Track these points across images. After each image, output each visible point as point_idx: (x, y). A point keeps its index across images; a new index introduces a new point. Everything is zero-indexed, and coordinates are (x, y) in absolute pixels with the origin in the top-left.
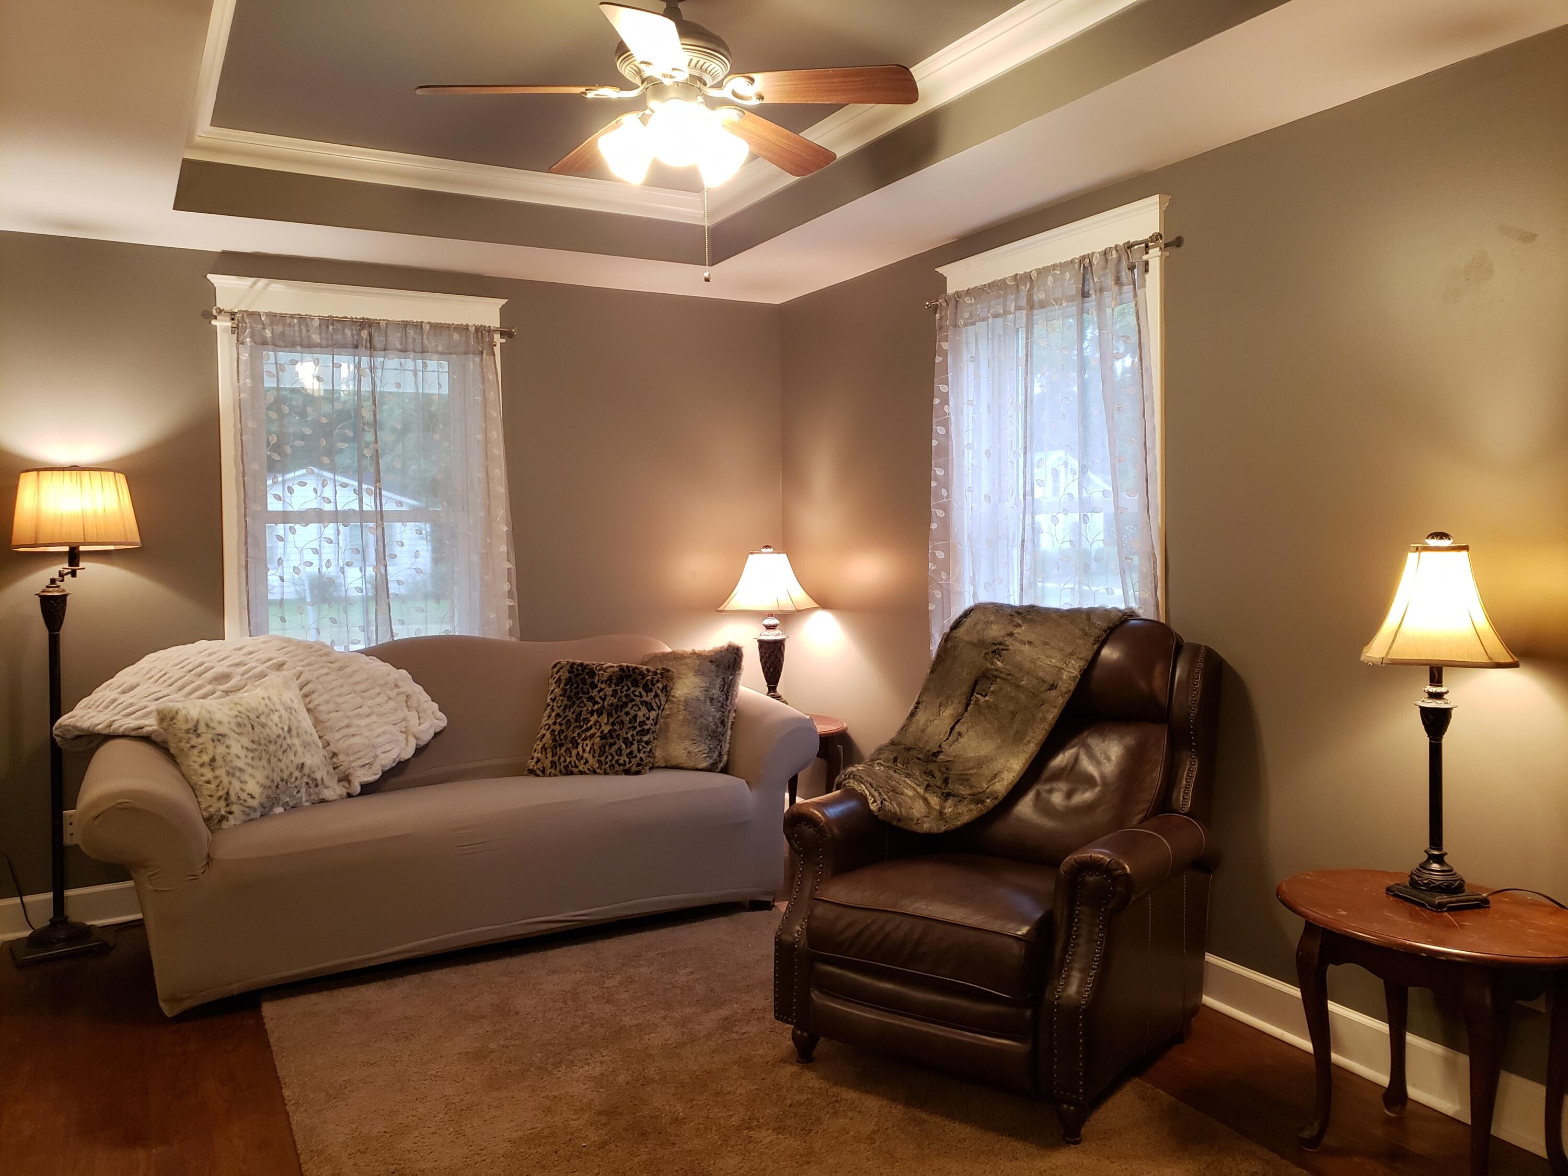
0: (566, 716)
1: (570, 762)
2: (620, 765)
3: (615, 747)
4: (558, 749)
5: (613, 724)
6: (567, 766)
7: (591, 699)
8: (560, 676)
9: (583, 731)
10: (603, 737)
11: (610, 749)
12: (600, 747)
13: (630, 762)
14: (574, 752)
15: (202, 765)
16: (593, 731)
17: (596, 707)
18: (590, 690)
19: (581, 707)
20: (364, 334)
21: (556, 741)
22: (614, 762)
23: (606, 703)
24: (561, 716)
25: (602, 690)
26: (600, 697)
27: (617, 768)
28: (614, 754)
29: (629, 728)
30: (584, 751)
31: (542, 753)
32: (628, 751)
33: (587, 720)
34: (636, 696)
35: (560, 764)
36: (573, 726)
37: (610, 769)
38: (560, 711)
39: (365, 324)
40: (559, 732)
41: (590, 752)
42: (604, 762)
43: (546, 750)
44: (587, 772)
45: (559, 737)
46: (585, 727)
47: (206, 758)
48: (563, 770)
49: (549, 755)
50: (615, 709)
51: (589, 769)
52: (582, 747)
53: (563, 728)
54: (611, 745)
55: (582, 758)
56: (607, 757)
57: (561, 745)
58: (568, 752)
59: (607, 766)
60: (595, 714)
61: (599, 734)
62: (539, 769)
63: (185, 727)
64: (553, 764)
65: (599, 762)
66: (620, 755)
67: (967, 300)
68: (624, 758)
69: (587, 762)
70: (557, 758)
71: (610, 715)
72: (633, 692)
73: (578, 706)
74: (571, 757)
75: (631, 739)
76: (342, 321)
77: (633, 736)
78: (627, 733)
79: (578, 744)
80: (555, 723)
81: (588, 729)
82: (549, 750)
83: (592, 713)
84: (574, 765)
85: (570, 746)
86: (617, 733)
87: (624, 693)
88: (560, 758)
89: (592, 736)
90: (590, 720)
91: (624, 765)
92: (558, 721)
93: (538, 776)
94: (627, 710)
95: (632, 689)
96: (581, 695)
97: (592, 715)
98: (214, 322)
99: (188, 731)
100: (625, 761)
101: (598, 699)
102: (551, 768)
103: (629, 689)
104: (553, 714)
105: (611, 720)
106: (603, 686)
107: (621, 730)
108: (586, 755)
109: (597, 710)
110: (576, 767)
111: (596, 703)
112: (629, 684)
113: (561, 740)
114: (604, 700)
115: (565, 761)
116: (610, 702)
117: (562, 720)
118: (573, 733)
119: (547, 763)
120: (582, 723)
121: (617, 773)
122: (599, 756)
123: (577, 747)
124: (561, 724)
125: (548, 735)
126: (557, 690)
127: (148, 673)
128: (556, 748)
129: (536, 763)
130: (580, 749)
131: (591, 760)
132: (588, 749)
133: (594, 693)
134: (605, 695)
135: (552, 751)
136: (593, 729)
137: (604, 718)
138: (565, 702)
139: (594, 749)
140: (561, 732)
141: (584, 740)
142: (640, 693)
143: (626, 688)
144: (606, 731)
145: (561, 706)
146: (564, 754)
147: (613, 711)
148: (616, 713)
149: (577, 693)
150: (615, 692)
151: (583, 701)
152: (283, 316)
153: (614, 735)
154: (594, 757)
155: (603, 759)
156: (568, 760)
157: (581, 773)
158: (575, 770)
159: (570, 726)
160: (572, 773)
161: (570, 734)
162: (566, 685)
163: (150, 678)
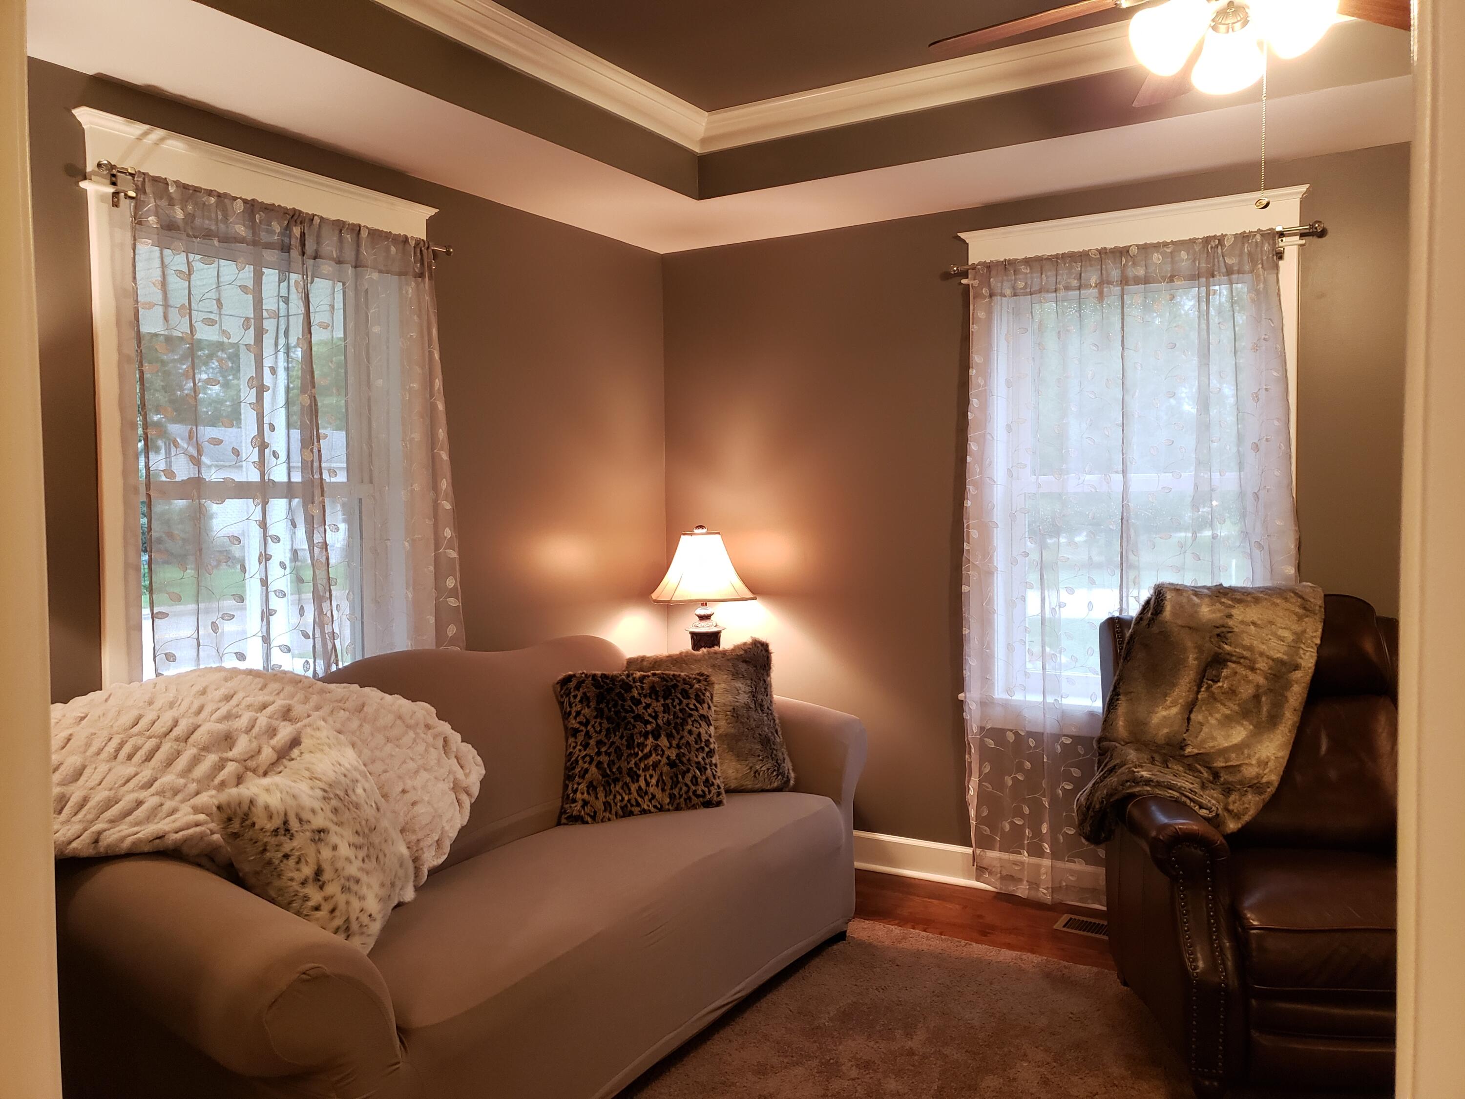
0: (613, 743)
1: (629, 801)
2: (698, 796)
3: (690, 775)
4: (613, 785)
5: (678, 747)
6: (626, 806)
7: (638, 718)
8: (584, 693)
9: (641, 760)
10: (672, 764)
11: (683, 778)
12: (671, 778)
13: (710, 792)
14: (634, 787)
15: (304, 883)
16: (654, 758)
17: (649, 727)
18: (634, 707)
19: (630, 730)
20: (296, 231)
21: (608, 776)
22: (691, 794)
23: (660, 722)
24: (605, 744)
25: (648, 706)
26: (650, 715)
27: (695, 800)
28: (689, 783)
29: (697, 750)
30: (648, 784)
31: (588, 793)
32: (704, 778)
33: (642, 746)
34: (691, 709)
35: (616, 804)
36: (625, 755)
37: (686, 804)
38: (602, 737)
39: (294, 217)
40: (608, 765)
41: (657, 785)
42: (677, 796)
43: (595, 788)
44: (652, 809)
45: (611, 770)
46: (640, 754)
47: (307, 871)
48: (620, 812)
49: (601, 795)
50: (675, 728)
51: (655, 807)
52: (646, 780)
53: (612, 758)
54: (684, 774)
55: (646, 793)
56: (681, 789)
57: (616, 780)
58: (625, 788)
59: (682, 800)
60: (650, 736)
61: (664, 760)
62: (588, 814)
63: (270, 826)
64: (607, 806)
65: (672, 797)
66: (697, 784)
67: (1024, 269)
68: (701, 788)
69: (654, 797)
70: (612, 797)
71: (670, 736)
72: (687, 705)
73: (625, 729)
74: (630, 793)
75: (702, 762)
76: (270, 209)
77: (703, 759)
78: (697, 757)
79: (639, 776)
80: (599, 754)
81: (647, 756)
82: (600, 789)
83: (646, 735)
84: (635, 804)
85: (628, 779)
86: (687, 757)
87: (678, 707)
88: (615, 797)
89: (655, 765)
90: (647, 745)
91: (704, 796)
92: (603, 749)
93: (587, 823)
94: (689, 727)
95: (685, 701)
96: (623, 714)
97: (646, 738)
98: (83, 184)
99: (276, 832)
100: (703, 791)
101: (647, 717)
102: (605, 811)
103: (681, 703)
104: (592, 742)
105: (674, 743)
106: (648, 701)
107: (690, 753)
108: (651, 790)
109: (652, 732)
110: (638, 805)
111: (647, 722)
112: (680, 696)
113: (614, 773)
114: (656, 717)
115: (623, 799)
116: (665, 719)
117: (609, 748)
118: (628, 763)
119: (599, 805)
120: (636, 750)
121: (694, 807)
122: (671, 789)
123: (638, 781)
124: (608, 754)
125: (593, 769)
126: (586, 711)
127: (88, 745)
128: (610, 785)
129: (583, 807)
130: (642, 783)
131: (659, 795)
132: (654, 781)
133: (640, 710)
134: (655, 712)
135: (605, 789)
136: (654, 755)
137: (664, 742)
138: (606, 725)
139: (663, 781)
140: (611, 764)
141: (646, 769)
142: (694, 705)
143: (677, 701)
144: (673, 757)
145: (601, 731)
146: (621, 791)
147: (674, 731)
148: (678, 733)
149: (617, 713)
150: (665, 706)
151: (629, 722)
152: (197, 190)
153: (684, 760)
154: (663, 790)
155: (676, 792)
156: (626, 798)
157: (644, 812)
158: (636, 810)
159: (622, 755)
160: (631, 814)
161: (624, 766)
162: (598, 703)
163: (98, 753)
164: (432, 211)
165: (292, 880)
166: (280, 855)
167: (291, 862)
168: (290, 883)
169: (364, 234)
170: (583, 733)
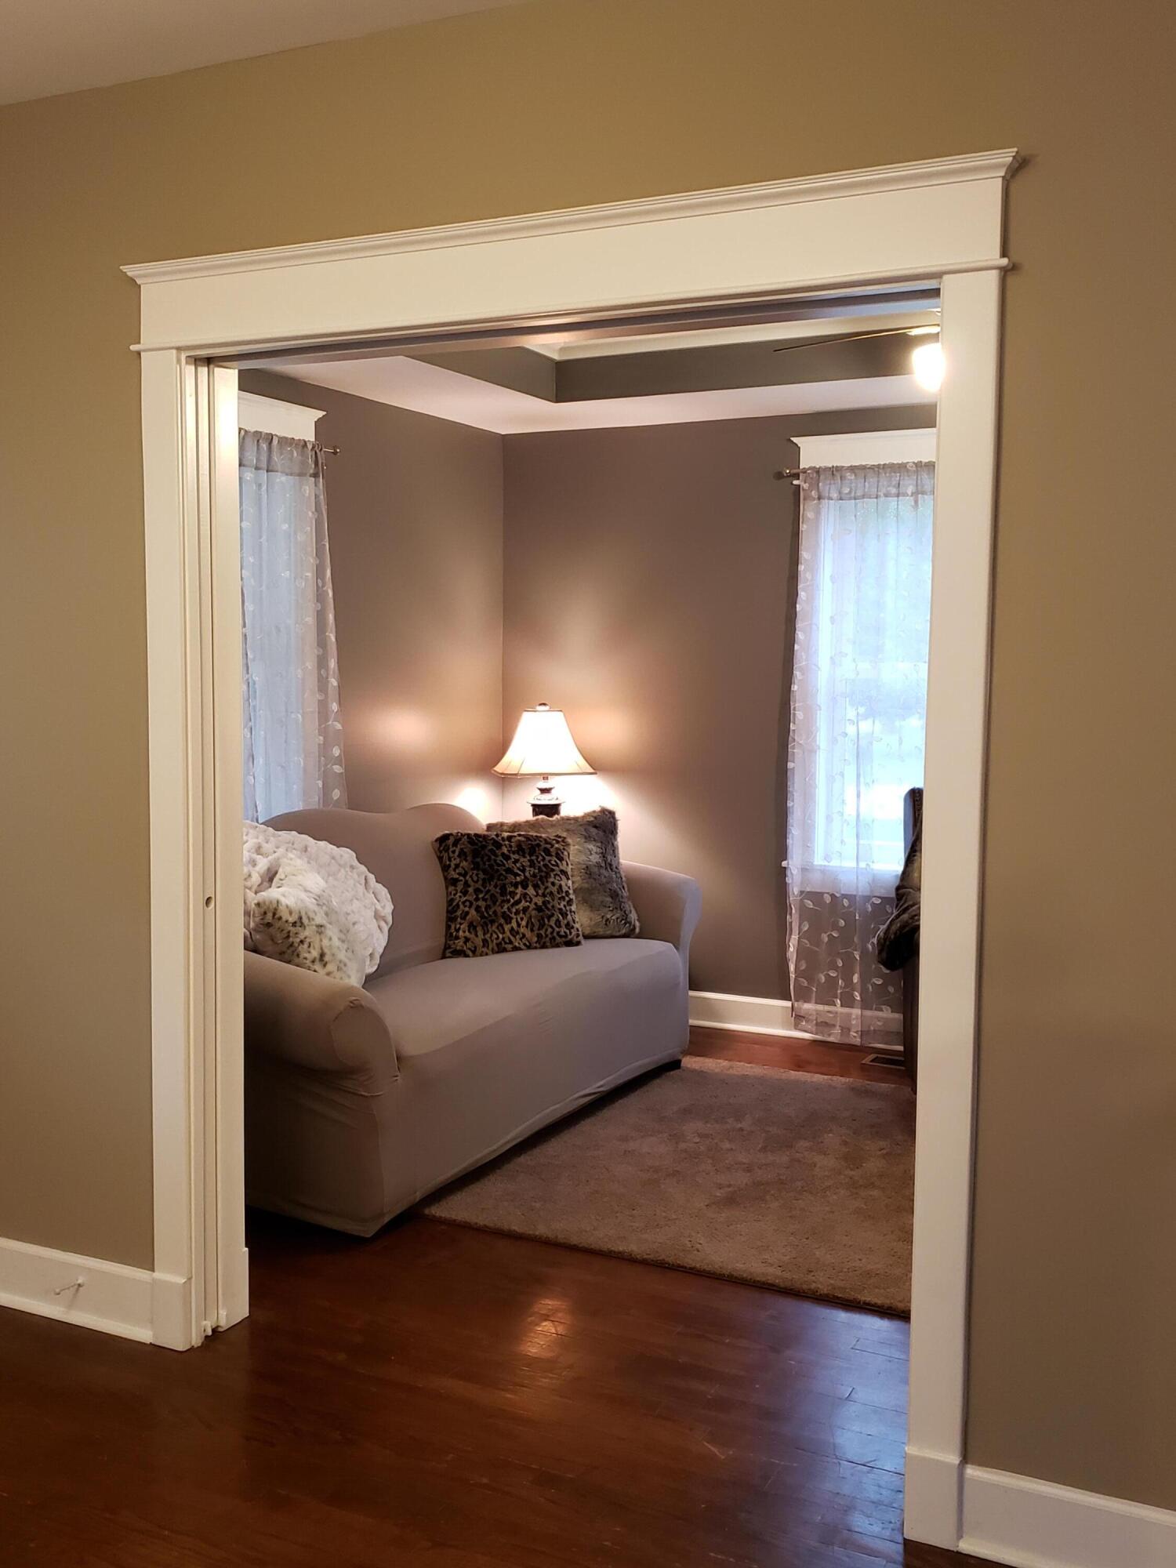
0: (489, 891)
1: (503, 939)
2: (561, 937)
3: (554, 919)
4: (490, 926)
5: (544, 895)
6: (501, 943)
7: (509, 871)
8: (462, 849)
9: (513, 905)
10: (539, 909)
11: (549, 921)
12: (539, 921)
13: (571, 933)
14: (507, 928)
15: (313, 962)
16: (523, 904)
17: (518, 879)
18: (504, 861)
19: (502, 880)
21: (486, 918)
22: (555, 934)
23: (527, 874)
24: (482, 892)
25: (516, 861)
26: (519, 869)
27: (558, 940)
28: (554, 926)
29: (560, 899)
30: (519, 925)
31: (469, 931)
32: (566, 922)
33: (513, 894)
34: (553, 865)
35: (492, 941)
36: (499, 901)
37: (551, 943)
38: (479, 885)
40: (486, 908)
41: (527, 927)
42: (544, 935)
43: (475, 928)
44: (523, 947)
45: (488, 913)
46: (512, 901)
47: (315, 953)
48: (496, 948)
49: (480, 933)
50: (541, 880)
51: (525, 944)
52: (517, 921)
53: (489, 903)
54: (549, 918)
55: (518, 933)
56: (547, 930)
57: (492, 922)
58: (500, 928)
59: (548, 939)
60: (520, 886)
61: (532, 906)
62: (470, 949)
63: (291, 920)
64: (485, 941)
65: (539, 936)
66: (560, 927)
68: (563, 930)
69: (524, 936)
70: (489, 935)
71: (536, 887)
72: (550, 861)
73: (499, 880)
74: (504, 933)
75: (564, 909)
77: (565, 906)
78: (559, 904)
79: (511, 918)
80: (477, 899)
81: (518, 902)
82: (479, 929)
83: (516, 885)
84: (508, 941)
85: (502, 921)
86: (551, 904)
87: (542, 863)
88: (492, 934)
89: (525, 910)
90: (517, 894)
91: (566, 936)
92: (481, 896)
93: (468, 956)
94: (552, 880)
95: (547, 858)
96: (496, 867)
97: (516, 888)
100: (565, 932)
101: (516, 871)
102: (484, 946)
103: (544, 859)
104: (471, 890)
105: (540, 892)
106: (516, 856)
107: (553, 900)
108: (522, 930)
109: (522, 883)
110: (511, 942)
111: (516, 875)
112: (543, 854)
113: (490, 916)
114: (523, 871)
115: (498, 937)
116: (531, 873)
117: (485, 895)
118: (502, 908)
119: (479, 941)
120: (508, 897)
121: (557, 946)
122: (539, 929)
123: (510, 923)
124: (484, 899)
125: (473, 912)
126: (464, 864)
128: (487, 926)
129: (465, 943)
130: (514, 924)
131: (528, 934)
132: (524, 923)
133: (509, 864)
134: (523, 866)
135: (483, 928)
136: (523, 902)
137: (531, 891)
138: (482, 876)
139: (532, 923)
140: (488, 907)
141: (517, 913)
142: (555, 861)
143: (541, 858)
144: (540, 903)
145: (478, 880)
146: (496, 931)
147: (539, 882)
148: (543, 884)
149: (491, 866)
150: (531, 862)
151: (502, 874)
153: (550, 906)
154: (532, 930)
155: (542, 932)
156: (501, 936)
157: (516, 949)
158: (509, 947)
159: (497, 901)
160: (504, 950)
161: (498, 909)
162: (474, 857)
164: (321, 414)
165: (306, 958)
166: (298, 940)
167: (306, 946)
168: (305, 961)
169: (275, 441)
170: (462, 883)
